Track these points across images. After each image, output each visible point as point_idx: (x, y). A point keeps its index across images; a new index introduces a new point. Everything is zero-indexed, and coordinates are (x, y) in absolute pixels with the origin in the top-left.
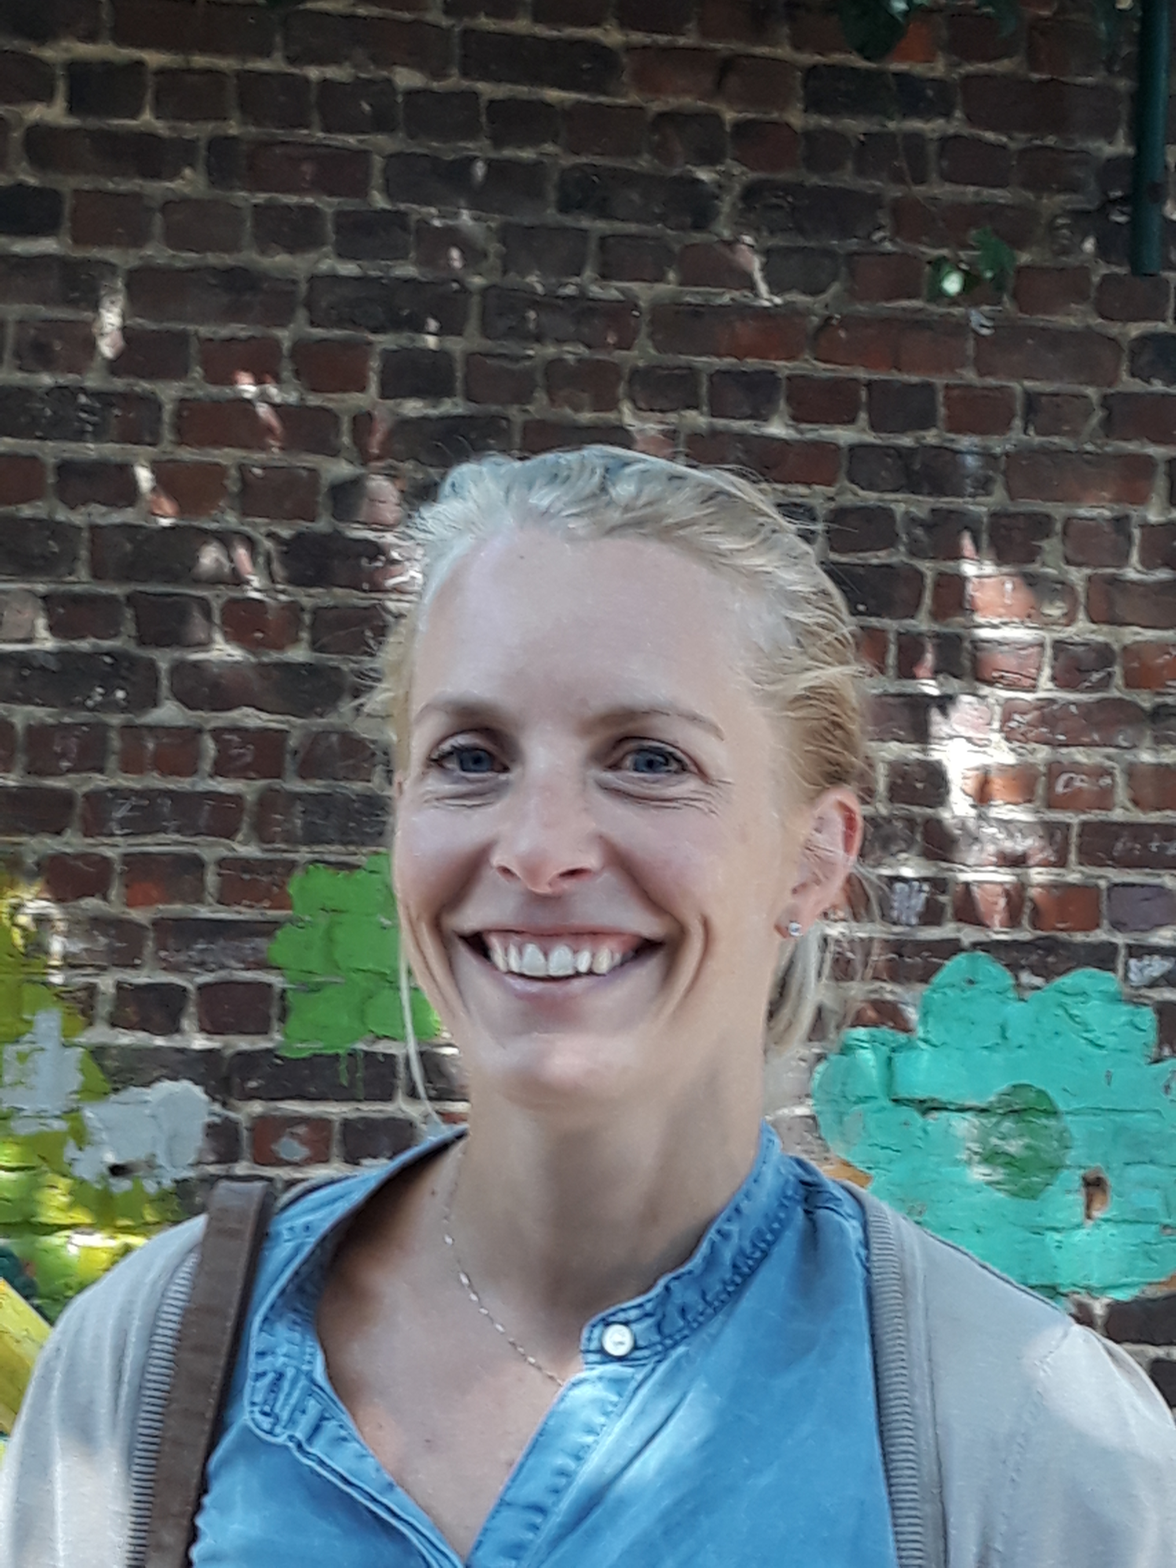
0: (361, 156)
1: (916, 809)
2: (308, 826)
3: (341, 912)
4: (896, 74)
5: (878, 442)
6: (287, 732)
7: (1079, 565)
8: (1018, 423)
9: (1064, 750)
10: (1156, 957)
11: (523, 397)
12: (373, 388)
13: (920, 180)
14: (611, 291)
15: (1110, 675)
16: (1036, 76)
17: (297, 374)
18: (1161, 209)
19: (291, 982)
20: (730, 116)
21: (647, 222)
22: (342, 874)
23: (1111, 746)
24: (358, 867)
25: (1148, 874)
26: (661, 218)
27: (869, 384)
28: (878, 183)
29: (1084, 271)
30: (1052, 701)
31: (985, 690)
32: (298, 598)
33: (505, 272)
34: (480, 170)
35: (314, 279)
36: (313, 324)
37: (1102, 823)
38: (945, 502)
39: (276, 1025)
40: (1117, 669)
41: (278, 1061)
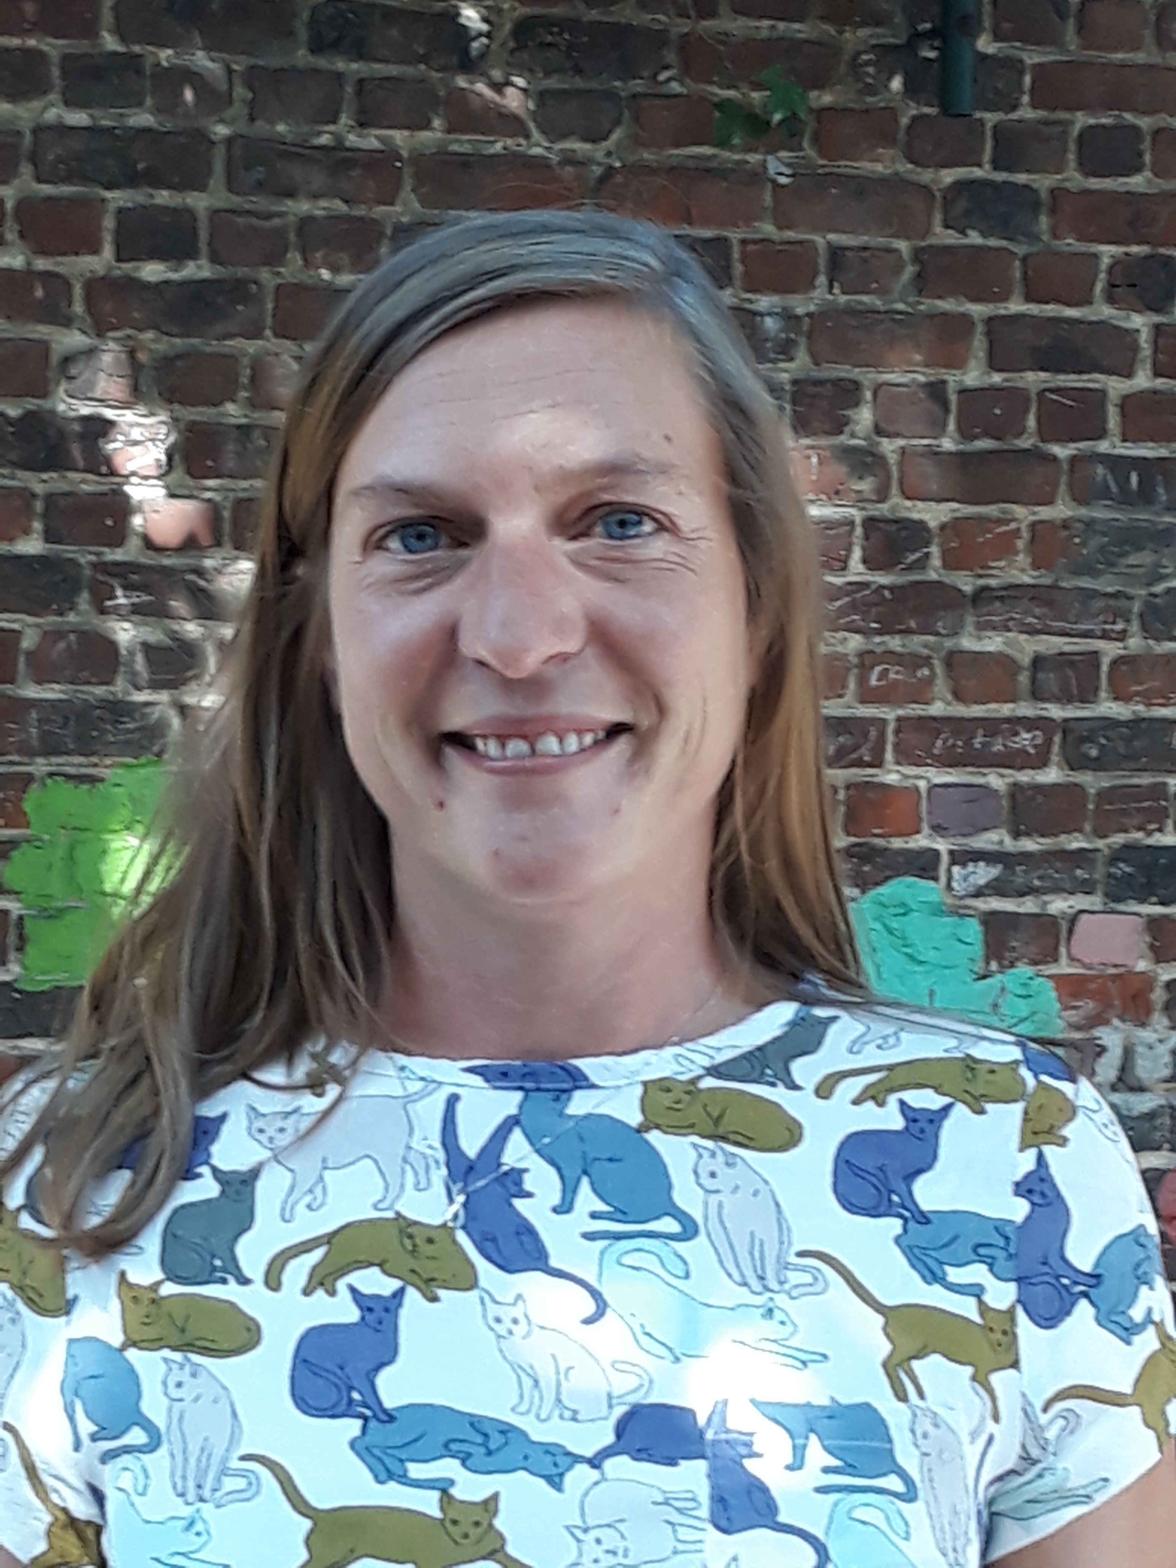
2: (44, 736)
3: (86, 830)
6: (20, 632)
7: (892, 435)
8: (822, 280)
9: (878, 639)
10: (982, 864)
11: (274, 258)
12: (108, 251)
13: (708, 14)
14: (370, 141)
15: (927, 555)
17: (22, 235)
18: (973, 45)
19: (29, 908)
21: (409, 63)
22: (85, 787)
23: (931, 634)
24: (102, 780)
25: (971, 773)
26: (424, 59)
28: (662, 18)
29: (891, 112)
30: (865, 585)
32: (28, 485)
33: (252, 119)
35: (38, 130)
36: (39, 180)
37: (920, 718)
39: (12, 956)
40: (934, 550)
41: (17, 996)
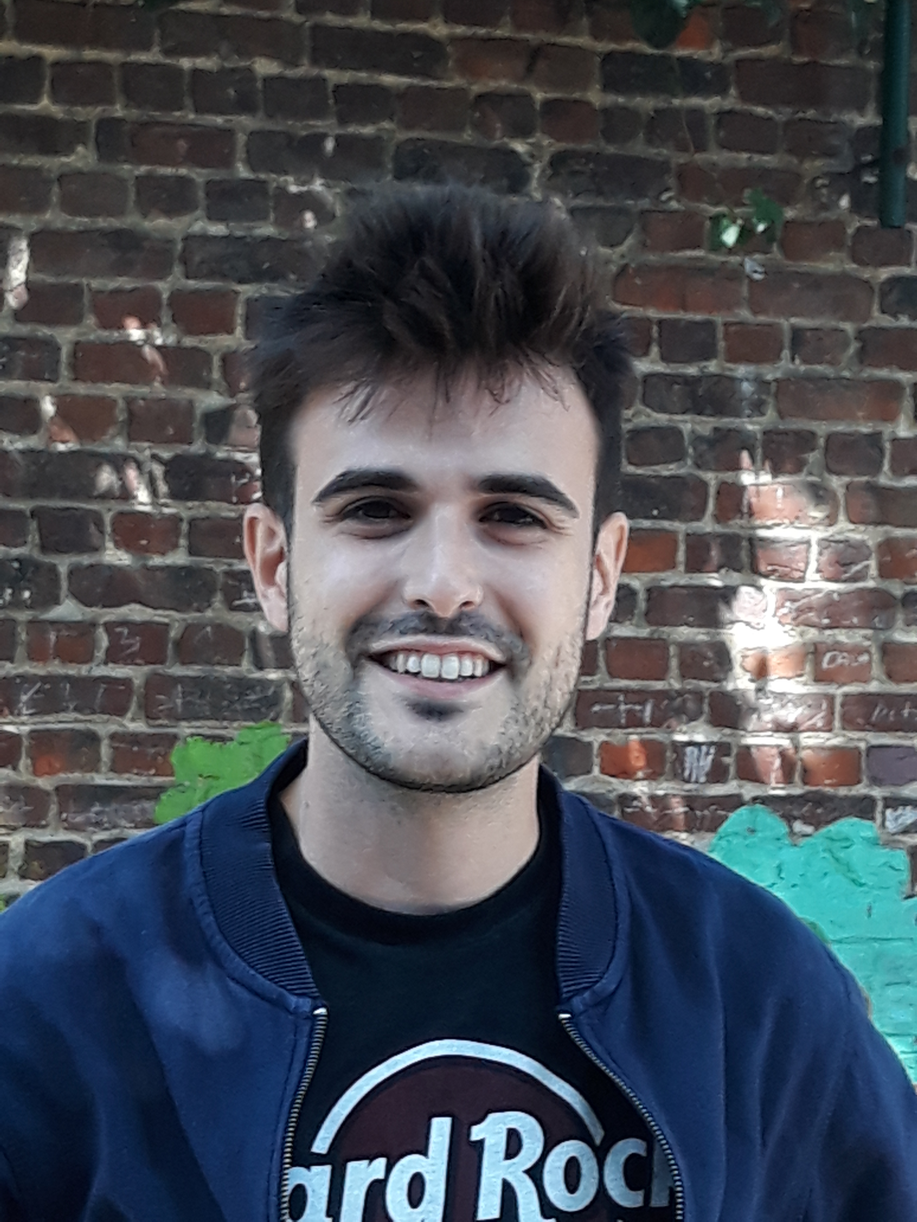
0: (228, 133)
1: (704, 684)
2: (187, 704)
3: (216, 777)
4: (680, 59)
5: (668, 371)
6: (168, 624)
7: (839, 474)
8: (786, 353)
9: (828, 632)
10: (910, 808)
12: (239, 332)
13: (701, 148)
15: (867, 567)
16: (798, 59)
17: (175, 319)
18: (904, 171)
20: (539, 96)
22: (217, 744)
23: (868, 628)
24: (230, 739)
25: (900, 737)
27: (661, 323)
28: (665, 151)
29: (840, 225)
30: (818, 591)
31: (763, 582)
32: (178, 511)
34: (330, 145)
35: (187, 238)
36: (187, 277)
37: (862, 693)
38: (726, 422)
40: (872, 562)
